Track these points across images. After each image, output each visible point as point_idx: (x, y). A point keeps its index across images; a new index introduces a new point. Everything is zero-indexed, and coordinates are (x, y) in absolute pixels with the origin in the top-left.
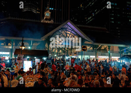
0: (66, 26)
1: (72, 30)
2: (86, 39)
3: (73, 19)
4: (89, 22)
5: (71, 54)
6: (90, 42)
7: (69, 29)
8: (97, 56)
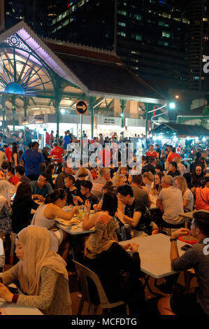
0: (14, 40)
1: (30, 54)
2: (69, 79)
3: (11, 12)
4: (60, 27)
5: (25, 120)
6: (79, 88)
7: (22, 49)
8: (94, 125)
